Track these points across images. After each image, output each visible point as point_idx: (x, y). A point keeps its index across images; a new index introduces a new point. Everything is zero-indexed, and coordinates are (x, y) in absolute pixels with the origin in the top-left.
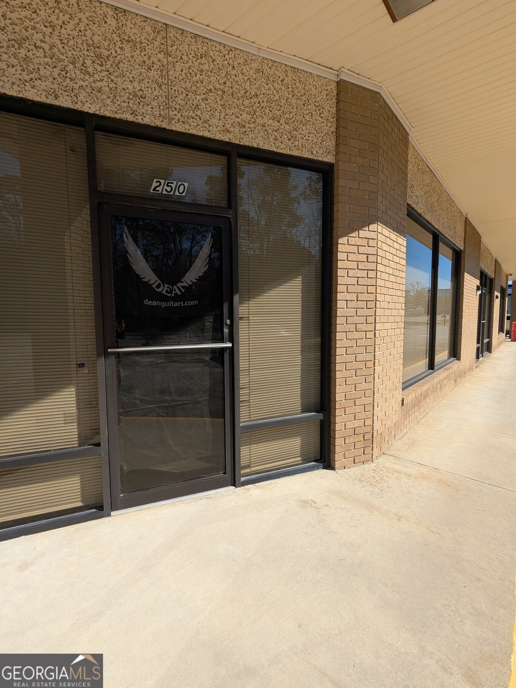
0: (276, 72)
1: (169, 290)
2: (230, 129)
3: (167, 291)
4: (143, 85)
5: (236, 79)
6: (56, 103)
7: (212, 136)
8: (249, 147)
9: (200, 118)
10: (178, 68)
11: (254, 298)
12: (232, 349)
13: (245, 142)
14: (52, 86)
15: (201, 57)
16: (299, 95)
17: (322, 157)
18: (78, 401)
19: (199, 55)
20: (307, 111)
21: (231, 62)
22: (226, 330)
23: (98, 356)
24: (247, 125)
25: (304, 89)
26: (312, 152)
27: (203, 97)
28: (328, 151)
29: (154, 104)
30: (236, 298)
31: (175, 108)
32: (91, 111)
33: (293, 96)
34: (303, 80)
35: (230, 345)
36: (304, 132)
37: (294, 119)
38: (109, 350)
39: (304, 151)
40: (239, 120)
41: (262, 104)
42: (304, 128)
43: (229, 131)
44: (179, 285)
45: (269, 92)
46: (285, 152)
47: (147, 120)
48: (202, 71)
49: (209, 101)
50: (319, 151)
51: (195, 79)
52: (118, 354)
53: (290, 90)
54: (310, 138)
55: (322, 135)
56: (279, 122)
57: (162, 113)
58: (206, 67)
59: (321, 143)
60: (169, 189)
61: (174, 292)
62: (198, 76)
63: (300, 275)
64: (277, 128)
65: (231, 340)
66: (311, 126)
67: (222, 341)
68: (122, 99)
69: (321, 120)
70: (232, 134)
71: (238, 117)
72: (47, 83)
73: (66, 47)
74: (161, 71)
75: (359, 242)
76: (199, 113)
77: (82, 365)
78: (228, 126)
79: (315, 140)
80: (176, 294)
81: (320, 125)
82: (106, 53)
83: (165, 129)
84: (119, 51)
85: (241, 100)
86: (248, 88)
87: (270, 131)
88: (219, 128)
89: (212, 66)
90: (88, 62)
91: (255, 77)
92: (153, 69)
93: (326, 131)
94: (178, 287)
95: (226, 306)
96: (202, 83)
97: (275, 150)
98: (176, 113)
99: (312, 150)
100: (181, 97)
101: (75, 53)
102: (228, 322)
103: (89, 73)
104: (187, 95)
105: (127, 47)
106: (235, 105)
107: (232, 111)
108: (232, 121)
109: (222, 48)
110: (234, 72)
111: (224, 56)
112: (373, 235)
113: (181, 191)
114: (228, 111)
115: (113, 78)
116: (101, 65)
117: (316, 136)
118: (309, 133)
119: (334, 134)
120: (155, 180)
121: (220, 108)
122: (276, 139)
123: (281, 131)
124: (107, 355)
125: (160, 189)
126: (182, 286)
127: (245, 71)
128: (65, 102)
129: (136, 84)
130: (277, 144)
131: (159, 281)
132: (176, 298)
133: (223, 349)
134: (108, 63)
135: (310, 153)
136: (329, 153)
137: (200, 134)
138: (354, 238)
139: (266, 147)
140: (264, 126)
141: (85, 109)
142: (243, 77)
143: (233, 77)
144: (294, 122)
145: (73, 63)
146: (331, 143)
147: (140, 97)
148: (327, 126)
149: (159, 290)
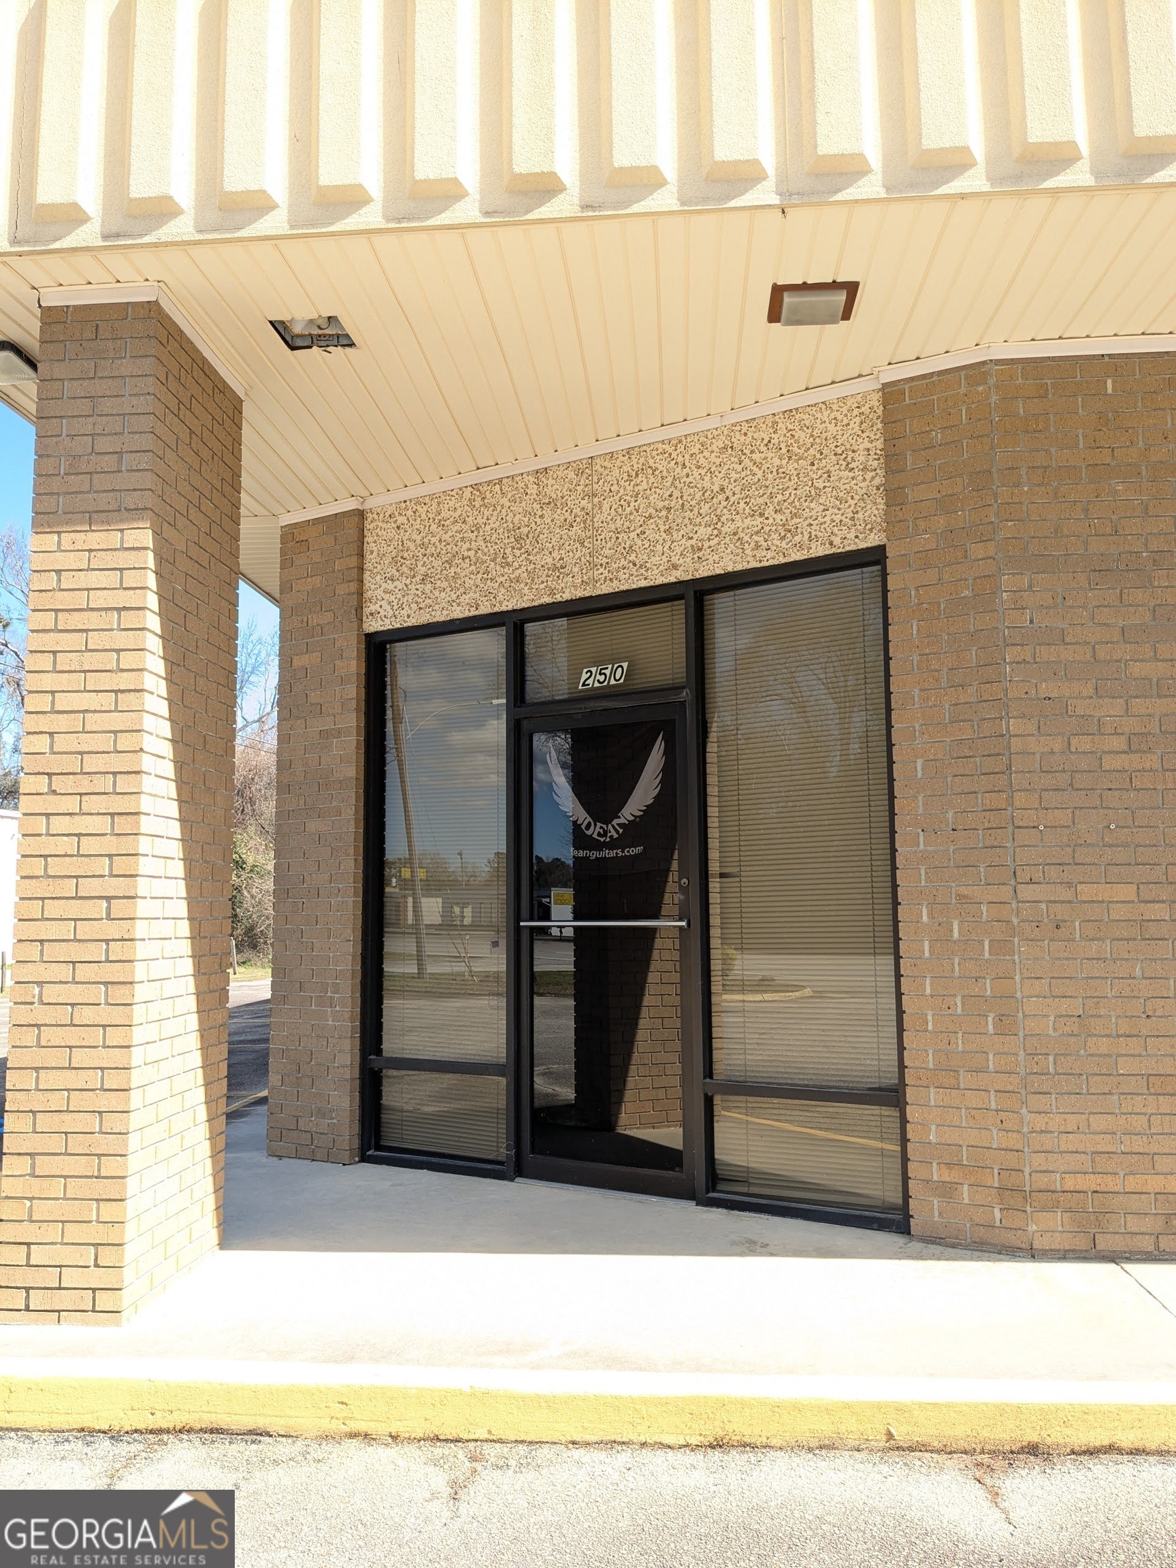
0: (756, 436)
1: (601, 831)
3: (599, 834)
4: (563, 552)
5: (688, 480)
6: (477, 613)
10: (606, 506)
14: (475, 596)
15: (637, 475)
17: (855, 543)
19: (634, 473)
21: (680, 459)
25: (812, 436)
26: (831, 543)
28: (869, 526)
29: (576, 570)
34: (807, 423)
39: (814, 548)
41: (732, 499)
43: (675, 567)
44: (615, 822)
48: (637, 495)
51: (628, 510)
54: (827, 519)
55: (853, 503)
57: (585, 578)
58: (644, 485)
59: (853, 519)
61: (609, 835)
62: (632, 504)
64: (760, 527)
68: (540, 579)
70: (681, 569)
72: (471, 594)
73: (489, 545)
74: (585, 522)
79: (838, 519)
80: (611, 837)
82: (525, 530)
84: (538, 520)
87: (746, 538)
89: (652, 480)
90: (508, 551)
91: (718, 461)
92: (575, 524)
93: (864, 491)
94: (613, 826)
96: (637, 512)
101: (496, 547)
102: (685, 882)
103: (508, 564)
104: (617, 538)
105: (547, 512)
109: (667, 447)
110: (686, 471)
111: (670, 454)
115: (531, 557)
116: (520, 549)
119: (882, 489)
122: (758, 547)
126: (620, 825)
127: (702, 461)
128: (484, 609)
129: (555, 554)
131: (589, 819)
134: (528, 542)
136: (871, 530)
142: (700, 471)
143: (685, 479)
145: (494, 560)
146: (875, 510)
147: (559, 569)
148: (864, 479)
149: (589, 833)
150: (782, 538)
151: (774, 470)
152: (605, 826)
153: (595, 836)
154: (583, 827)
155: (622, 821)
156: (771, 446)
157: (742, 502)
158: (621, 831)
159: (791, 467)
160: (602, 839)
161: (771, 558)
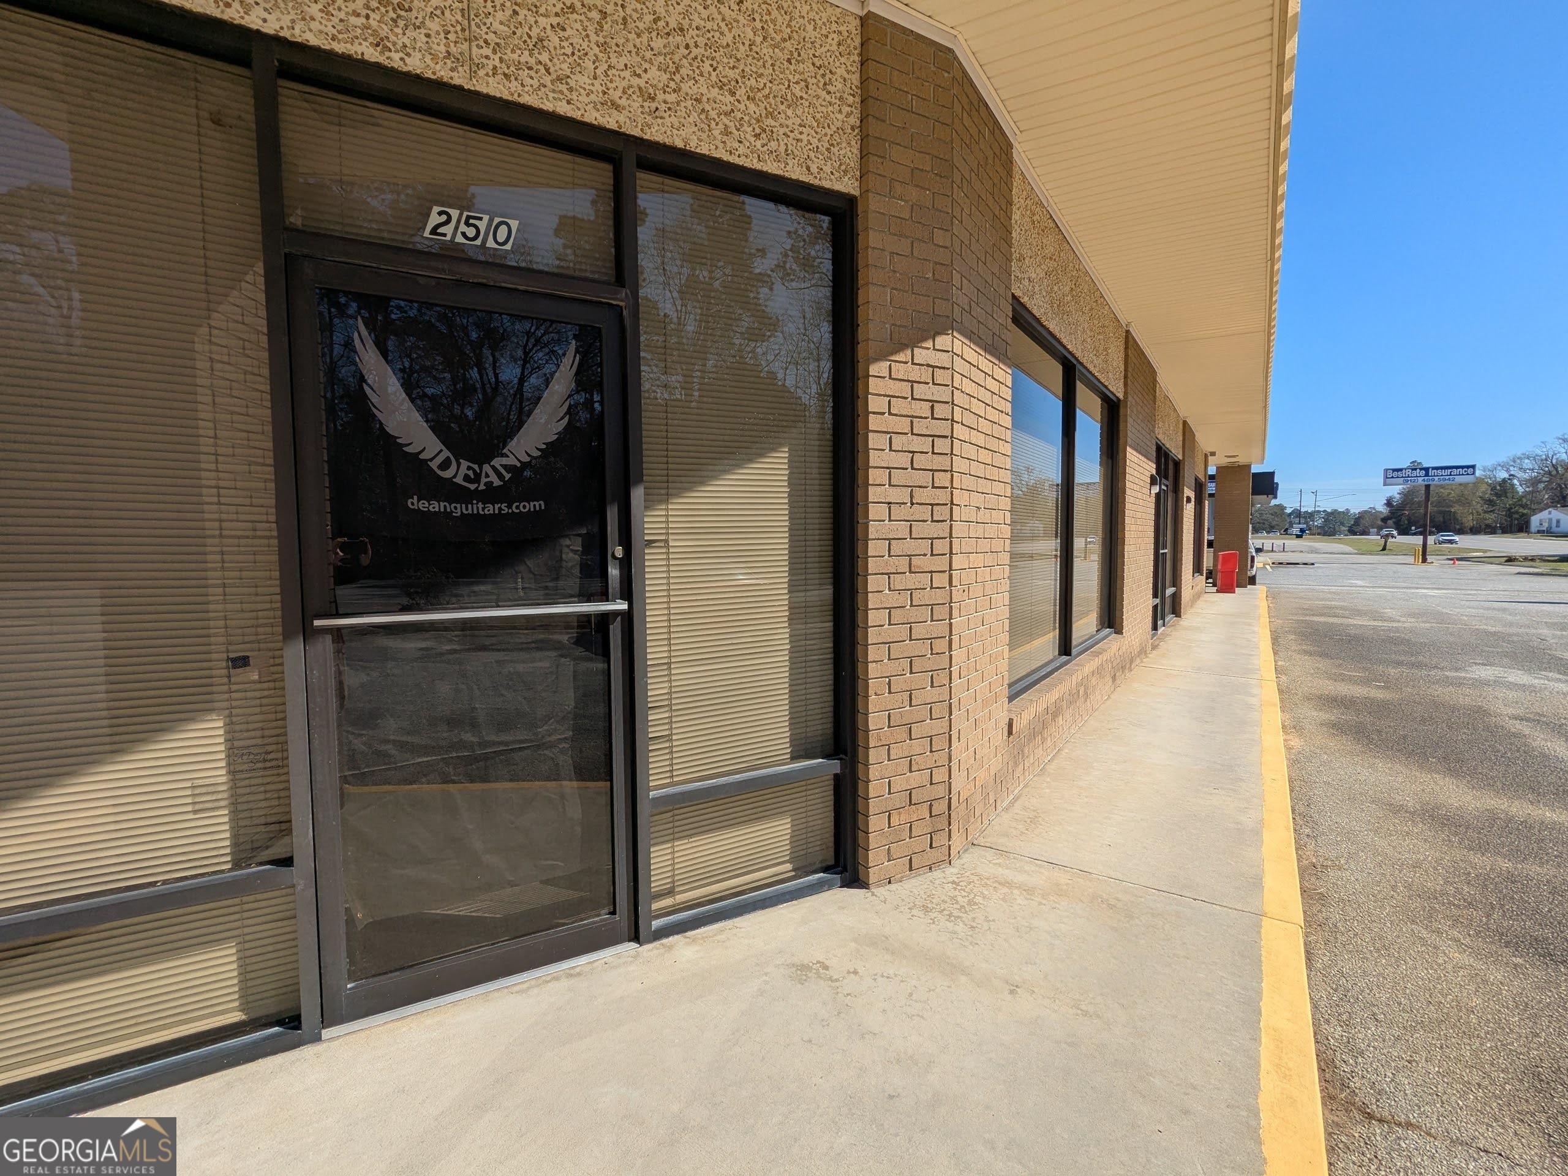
1: (471, 473)
2: (619, 102)
3: (466, 478)
7: (577, 115)
8: (664, 145)
9: (547, 71)
11: (678, 496)
12: (628, 618)
13: (656, 133)
16: (778, 38)
17: (831, 180)
18: (233, 753)
20: (797, 76)
22: (614, 572)
23: (287, 636)
24: (660, 96)
26: (808, 168)
27: (554, 20)
28: (843, 167)
29: (434, 26)
30: (637, 495)
31: (486, 42)
32: (270, 30)
33: (765, 38)
34: (785, 5)
35: (623, 606)
36: (789, 122)
37: (767, 91)
38: (317, 623)
39: (791, 165)
40: (641, 82)
41: (694, 51)
42: (789, 112)
43: (617, 107)
44: (497, 462)
45: (709, 25)
46: (748, 164)
47: (415, 64)
49: (569, 31)
50: (824, 168)
52: (338, 633)
53: (758, 24)
55: (829, 132)
56: (733, 94)
57: (453, 50)
59: (828, 150)
60: (471, 233)
61: (484, 480)
63: (782, 445)
64: (729, 108)
65: (627, 595)
66: (806, 110)
67: (602, 596)
68: (350, 8)
69: (828, 98)
70: (625, 112)
71: (639, 76)
75: (915, 373)
77: (241, 662)
78: (614, 95)
79: (815, 142)
80: (489, 484)
81: (824, 109)
83: (461, 88)
86: (661, 12)
87: (713, 114)
88: (593, 97)
94: (494, 468)
95: (612, 515)
97: (726, 157)
98: (488, 52)
99: (809, 163)
100: (500, 15)
102: (619, 552)
104: (515, 11)
106: (630, 46)
107: (623, 60)
108: (625, 83)
112: (943, 359)
113: (501, 239)
114: (613, 60)
117: (816, 133)
118: (800, 125)
119: (857, 131)
120: (436, 209)
121: (596, 50)
122: (726, 132)
123: (739, 115)
124: (309, 633)
125: (448, 230)
126: (505, 467)
130: (729, 144)
131: (446, 453)
132: (490, 495)
133: (605, 618)
135: (804, 169)
136: (845, 172)
137: (548, 106)
138: (902, 365)
139: (704, 150)
140: (698, 100)
141: (253, 22)
144: (767, 97)
146: (850, 152)
149: (447, 474)
152: (476, 467)
153: (459, 480)
154: (434, 465)
155: (511, 461)
157: (707, 63)
158: (507, 476)
159: (766, 51)
160: (472, 487)
161: (743, 156)
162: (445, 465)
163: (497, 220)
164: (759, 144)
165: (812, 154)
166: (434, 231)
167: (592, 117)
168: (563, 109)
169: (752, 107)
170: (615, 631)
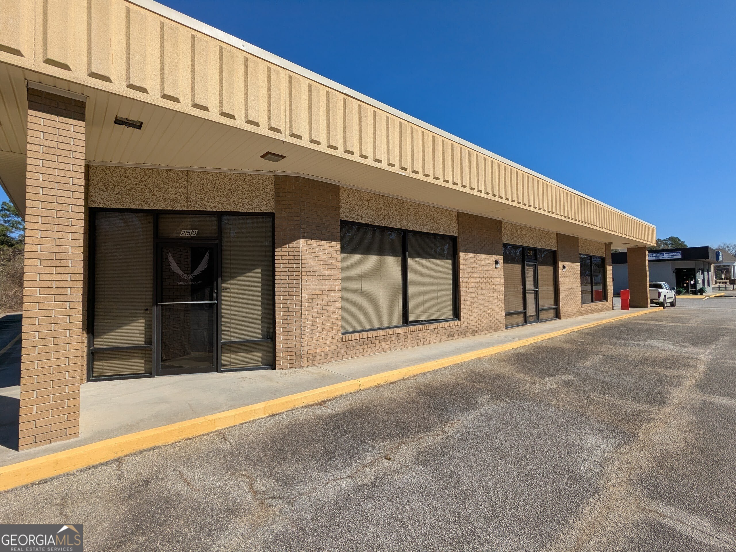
0: (240, 178)
3: (186, 278)
4: (176, 196)
5: (220, 184)
6: (142, 208)
7: (208, 210)
8: (226, 211)
9: (202, 204)
10: (192, 185)
11: (232, 279)
12: (217, 304)
13: (224, 210)
14: (141, 203)
15: (203, 179)
16: (253, 185)
17: (267, 210)
18: (146, 325)
19: (202, 179)
20: (258, 191)
21: (217, 178)
22: (215, 295)
23: (153, 305)
24: (225, 203)
25: (256, 182)
26: (260, 210)
27: (204, 195)
29: (181, 202)
30: (220, 280)
31: (191, 202)
32: (156, 209)
33: (250, 186)
34: (255, 178)
35: (216, 302)
36: (256, 201)
37: (250, 196)
38: (158, 303)
39: (256, 209)
40: (221, 201)
41: (233, 193)
42: (256, 199)
43: (215, 207)
44: (192, 274)
45: (236, 187)
47: (178, 208)
48: (203, 184)
49: (206, 196)
50: (265, 208)
51: (200, 188)
52: (162, 305)
53: (248, 184)
54: (260, 203)
55: (266, 201)
56: (241, 198)
57: (185, 205)
58: (205, 182)
59: (266, 204)
60: (188, 234)
61: (190, 278)
62: (202, 187)
63: (260, 267)
64: (241, 201)
65: (217, 300)
66: (260, 198)
67: (212, 300)
68: (168, 202)
69: (266, 194)
70: (218, 207)
71: (221, 200)
72: (139, 202)
73: (147, 188)
74: (185, 188)
75: (289, 250)
76: (201, 202)
77: (147, 310)
78: (215, 205)
79: (262, 204)
80: (191, 278)
81: (265, 196)
82: (162, 186)
83: (186, 210)
84: (167, 185)
85: (222, 193)
86: (225, 187)
87: (237, 204)
88: (211, 206)
89: (208, 182)
90: (155, 191)
91: (229, 182)
92: (181, 188)
93: (269, 199)
94: (191, 275)
95: (215, 284)
96: (203, 189)
97: (240, 211)
98: (191, 203)
99: (261, 208)
100: (193, 197)
101: (150, 189)
102: (216, 291)
103: (155, 195)
104: (196, 195)
105: (171, 182)
106: (219, 195)
107: (218, 198)
108: (218, 202)
109: (213, 174)
110: (219, 182)
111: (214, 176)
112: (298, 246)
113: (194, 234)
114: (215, 199)
115: (164, 195)
116: (160, 191)
117: (263, 202)
118: (259, 201)
119: (274, 199)
120: (182, 231)
121: (212, 198)
122: (240, 206)
123: (243, 202)
124: (157, 305)
125: (184, 234)
126: (194, 275)
127: (224, 180)
128: (145, 207)
129: (174, 196)
130: (241, 208)
131: (183, 273)
134: (163, 190)
136: (271, 208)
137: (203, 210)
138: (286, 248)
139: (235, 211)
140: (234, 202)
141: (153, 208)
142: (223, 183)
143: (219, 184)
144: (250, 197)
145: (149, 193)
146: (272, 204)
147: (175, 200)
148: (269, 196)
149: (183, 277)
150: (248, 206)
151: (245, 188)
152: (188, 275)
153: (185, 278)
154: (181, 275)
155: (195, 274)
156: (245, 181)
157: (236, 194)
158: (194, 277)
159: (250, 188)
160: (187, 279)
161: (244, 210)
162: (183, 275)
163: (193, 231)
164: (248, 207)
165: (262, 206)
166: (182, 235)
167: (210, 210)
168: (205, 210)
169: (246, 200)
170: (215, 306)
